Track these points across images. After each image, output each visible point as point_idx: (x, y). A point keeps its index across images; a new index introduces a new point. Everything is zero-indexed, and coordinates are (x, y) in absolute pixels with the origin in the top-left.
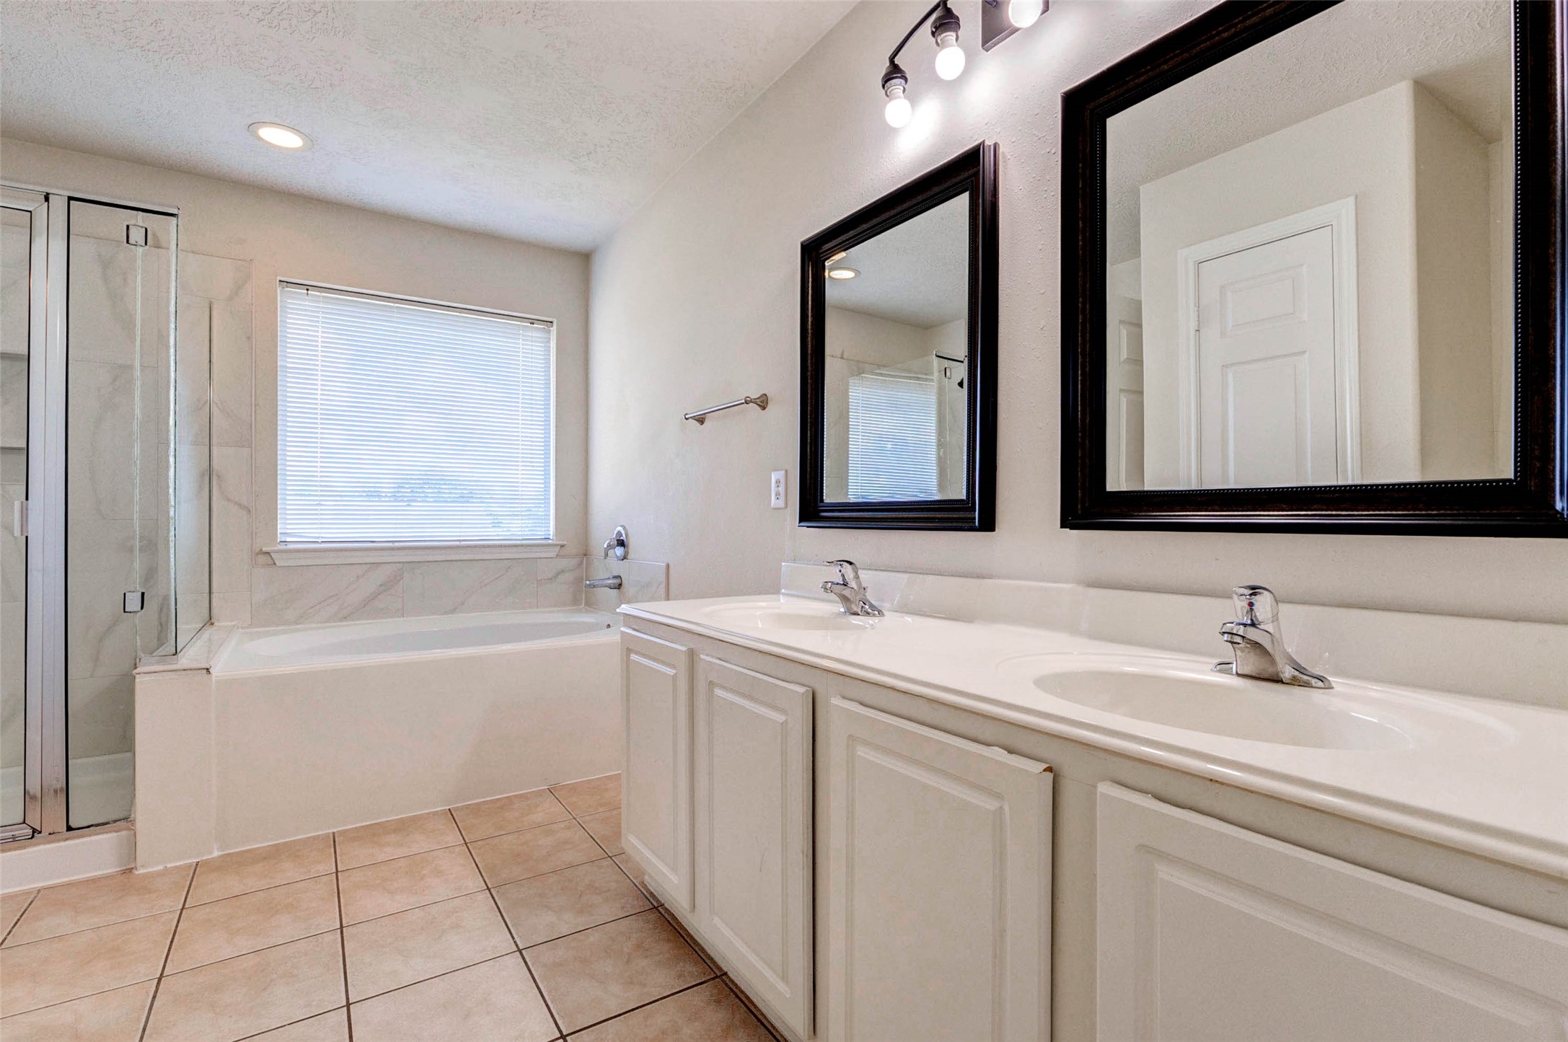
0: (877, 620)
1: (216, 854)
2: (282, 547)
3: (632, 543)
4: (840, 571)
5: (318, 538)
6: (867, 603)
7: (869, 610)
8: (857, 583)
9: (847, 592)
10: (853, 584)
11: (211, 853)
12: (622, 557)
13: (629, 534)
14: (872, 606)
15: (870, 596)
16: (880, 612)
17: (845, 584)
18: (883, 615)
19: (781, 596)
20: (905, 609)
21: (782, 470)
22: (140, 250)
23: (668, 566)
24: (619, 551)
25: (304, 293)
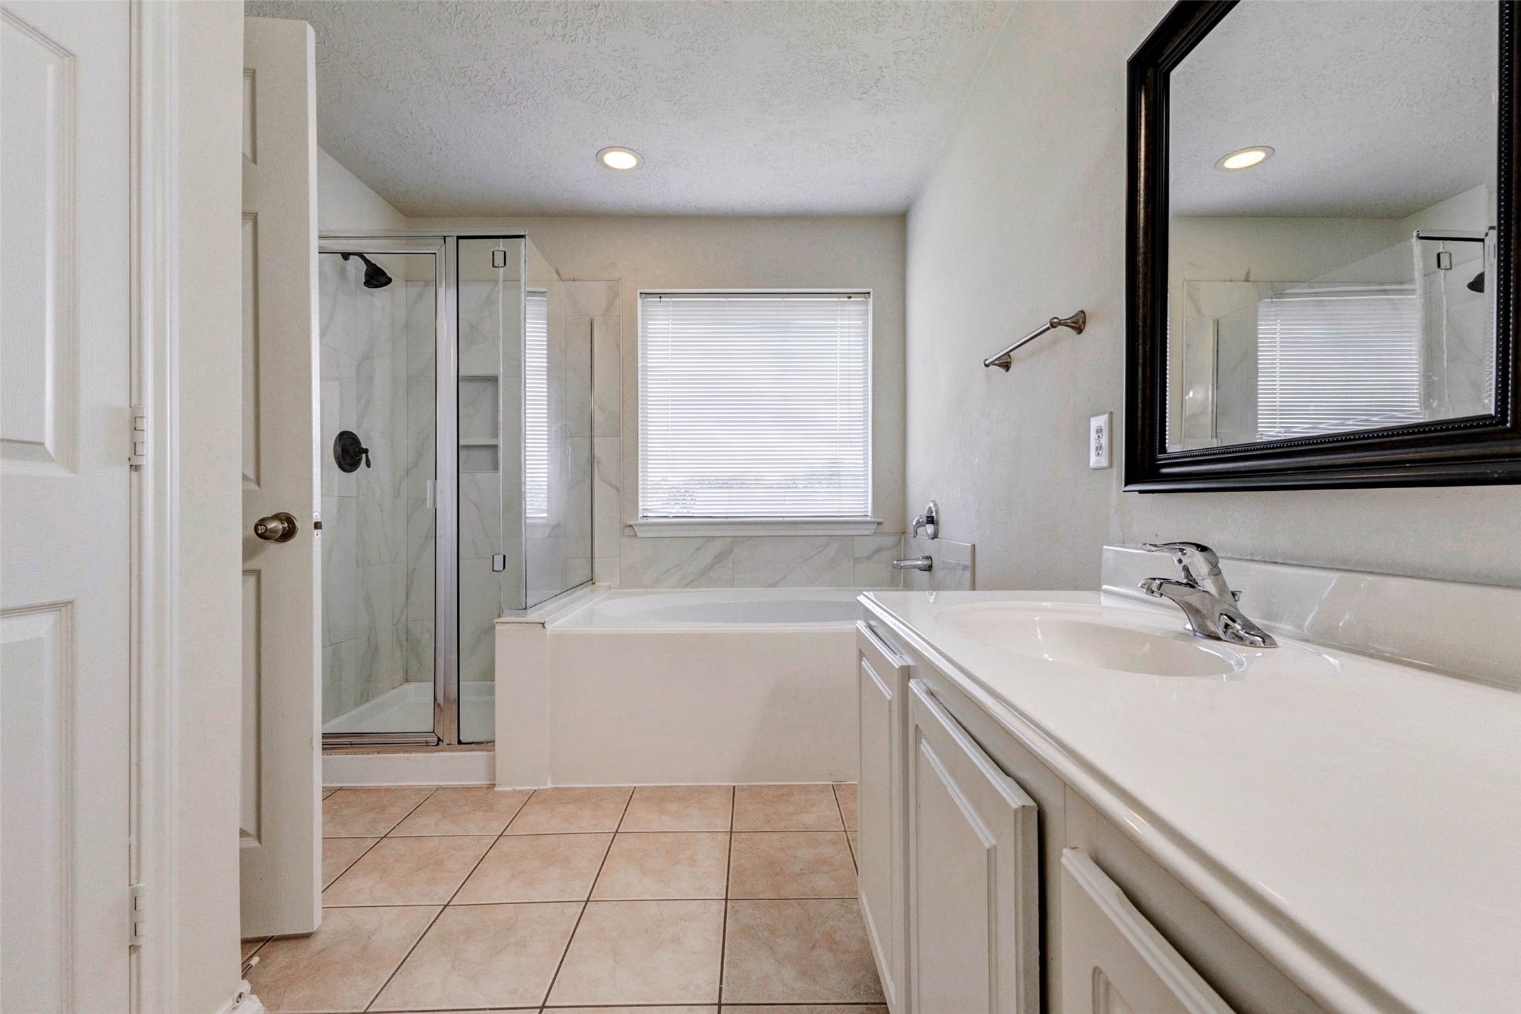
0: (1259, 653)
1: (550, 785)
2: (644, 521)
3: (943, 520)
4: (1180, 561)
5: (669, 513)
6: (1238, 621)
7: (1242, 633)
8: (1215, 582)
9: (1193, 598)
10: (1209, 585)
11: (546, 785)
12: (932, 536)
13: (940, 509)
14: (1249, 627)
15: (1247, 608)
16: (1265, 638)
17: (1192, 584)
18: (1273, 644)
19: (1101, 593)
20: (1327, 638)
21: (1104, 413)
22: (501, 270)
23: (974, 546)
24: (930, 529)
25: (657, 301)
